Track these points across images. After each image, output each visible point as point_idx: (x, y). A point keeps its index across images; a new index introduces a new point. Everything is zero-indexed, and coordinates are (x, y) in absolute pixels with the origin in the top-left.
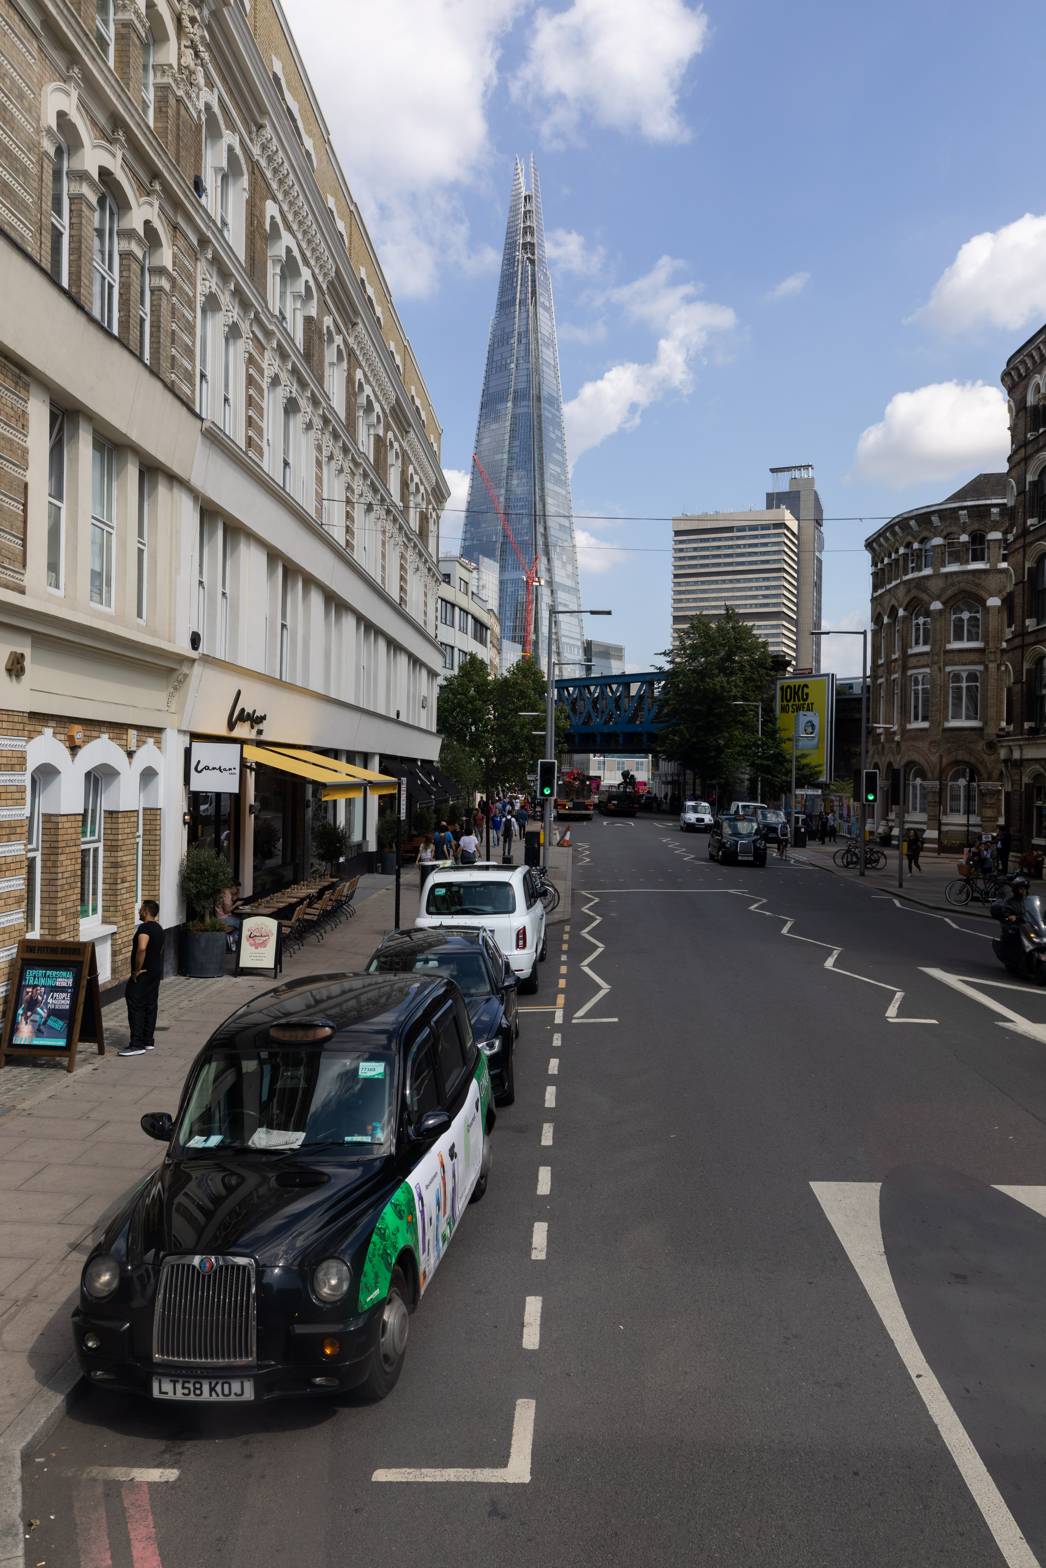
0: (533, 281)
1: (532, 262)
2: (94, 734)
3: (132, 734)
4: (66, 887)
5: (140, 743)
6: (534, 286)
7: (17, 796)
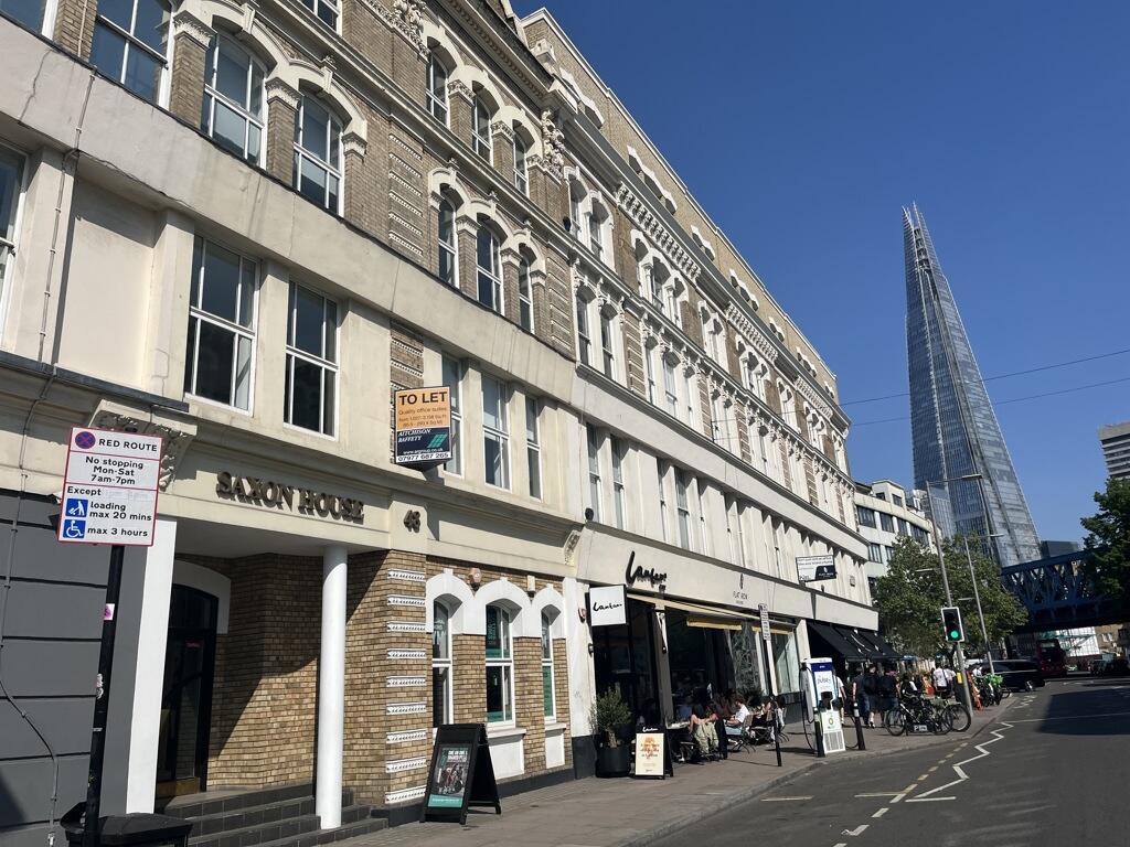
0: (933, 284)
1: (929, 272)
2: (494, 576)
3: (531, 580)
4: (472, 691)
5: (539, 587)
6: (934, 287)
7: (417, 614)
